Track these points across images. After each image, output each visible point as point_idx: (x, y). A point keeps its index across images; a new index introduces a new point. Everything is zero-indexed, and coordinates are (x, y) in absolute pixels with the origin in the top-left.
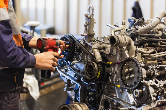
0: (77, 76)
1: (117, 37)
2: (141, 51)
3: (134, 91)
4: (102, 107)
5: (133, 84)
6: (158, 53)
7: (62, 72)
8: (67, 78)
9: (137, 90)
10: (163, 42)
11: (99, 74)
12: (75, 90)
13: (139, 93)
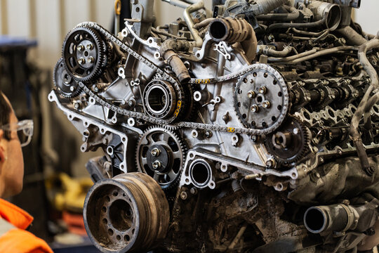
0: (115, 117)
1: (227, 20)
2: (267, 50)
3: (274, 137)
4: (189, 178)
5: (269, 122)
6: (299, 53)
7: (71, 109)
8: (86, 123)
9: (279, 134)
10: (299, 31)
11: (179, 106)
12: (113, 146)
13: (287, 139)
